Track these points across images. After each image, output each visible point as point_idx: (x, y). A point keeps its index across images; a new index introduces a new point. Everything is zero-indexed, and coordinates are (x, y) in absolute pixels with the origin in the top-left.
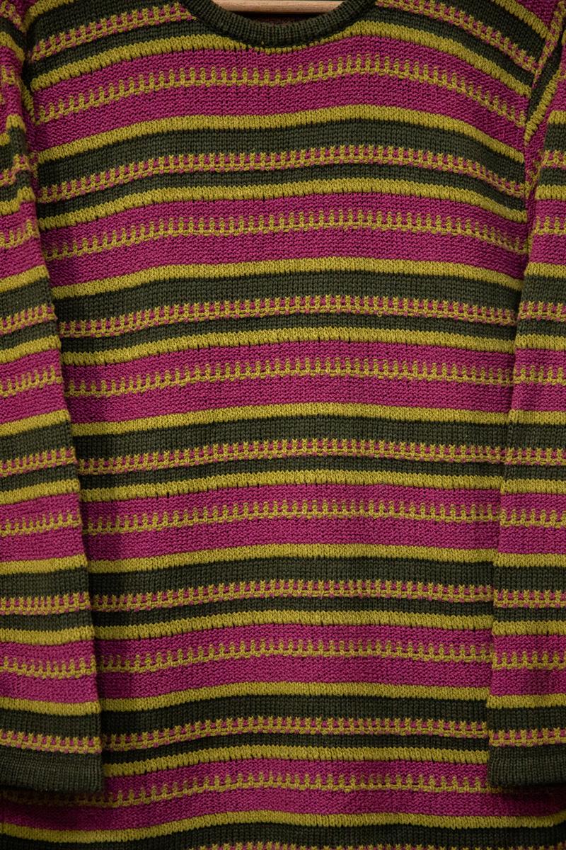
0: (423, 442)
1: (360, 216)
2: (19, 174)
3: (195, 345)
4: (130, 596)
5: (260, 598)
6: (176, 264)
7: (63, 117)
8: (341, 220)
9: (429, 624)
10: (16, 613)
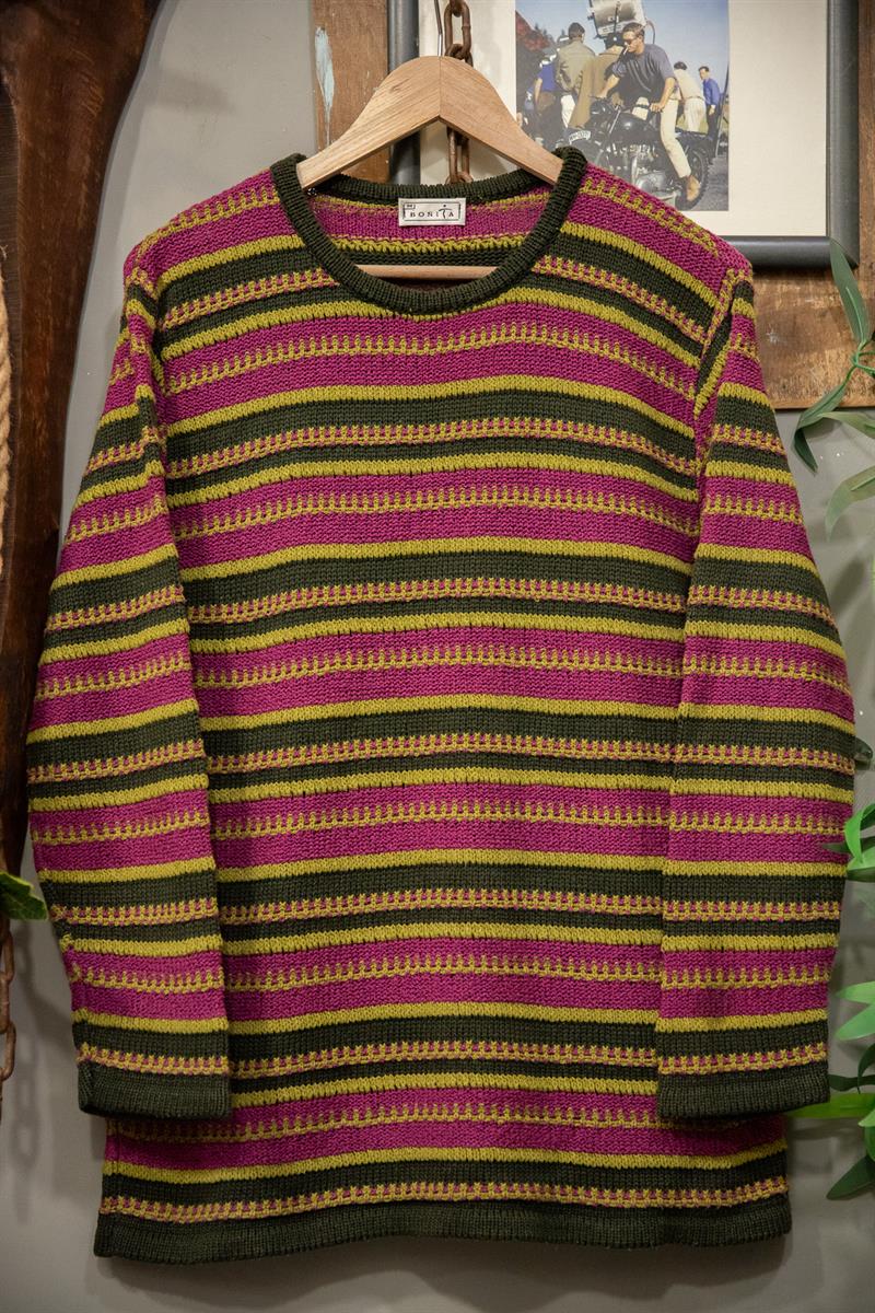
0: (585, 738)
1: (516, 493)
2: (147, 447)
3: (336, 630)
4: (261, 906)
5: (404, 910)
6: (316, 543)
7: (195, 388)
8: (495, 497)
9: (592, 940)
10: (136, 923)
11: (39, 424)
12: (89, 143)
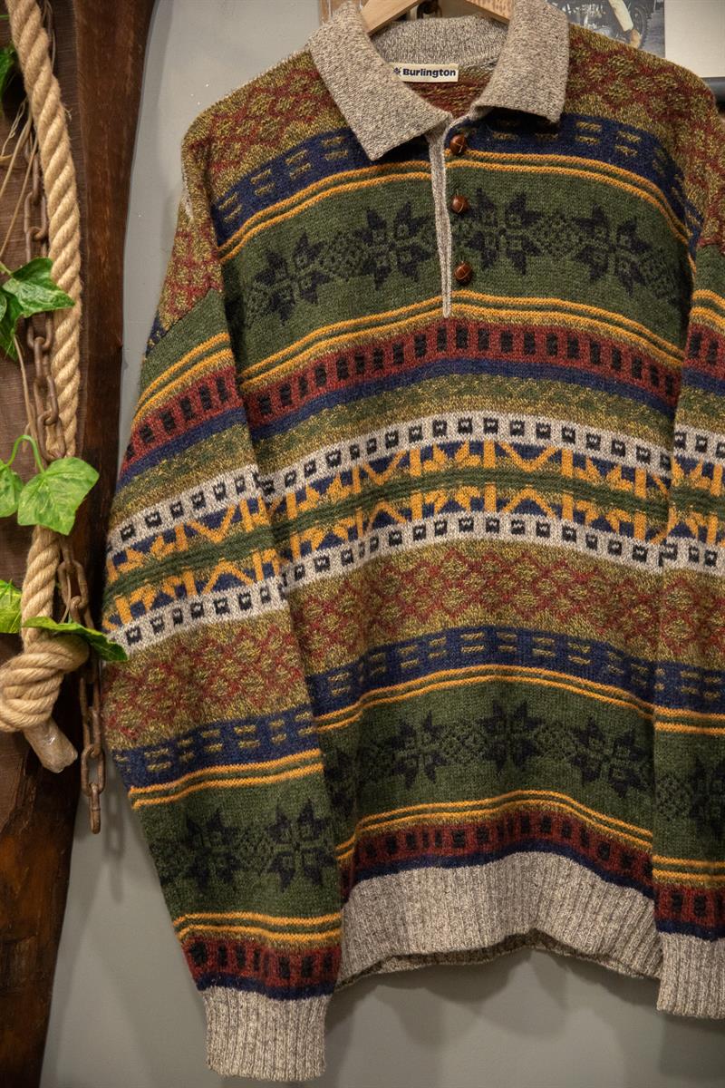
11: (103, 259)
12: (133, 20)
